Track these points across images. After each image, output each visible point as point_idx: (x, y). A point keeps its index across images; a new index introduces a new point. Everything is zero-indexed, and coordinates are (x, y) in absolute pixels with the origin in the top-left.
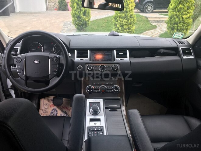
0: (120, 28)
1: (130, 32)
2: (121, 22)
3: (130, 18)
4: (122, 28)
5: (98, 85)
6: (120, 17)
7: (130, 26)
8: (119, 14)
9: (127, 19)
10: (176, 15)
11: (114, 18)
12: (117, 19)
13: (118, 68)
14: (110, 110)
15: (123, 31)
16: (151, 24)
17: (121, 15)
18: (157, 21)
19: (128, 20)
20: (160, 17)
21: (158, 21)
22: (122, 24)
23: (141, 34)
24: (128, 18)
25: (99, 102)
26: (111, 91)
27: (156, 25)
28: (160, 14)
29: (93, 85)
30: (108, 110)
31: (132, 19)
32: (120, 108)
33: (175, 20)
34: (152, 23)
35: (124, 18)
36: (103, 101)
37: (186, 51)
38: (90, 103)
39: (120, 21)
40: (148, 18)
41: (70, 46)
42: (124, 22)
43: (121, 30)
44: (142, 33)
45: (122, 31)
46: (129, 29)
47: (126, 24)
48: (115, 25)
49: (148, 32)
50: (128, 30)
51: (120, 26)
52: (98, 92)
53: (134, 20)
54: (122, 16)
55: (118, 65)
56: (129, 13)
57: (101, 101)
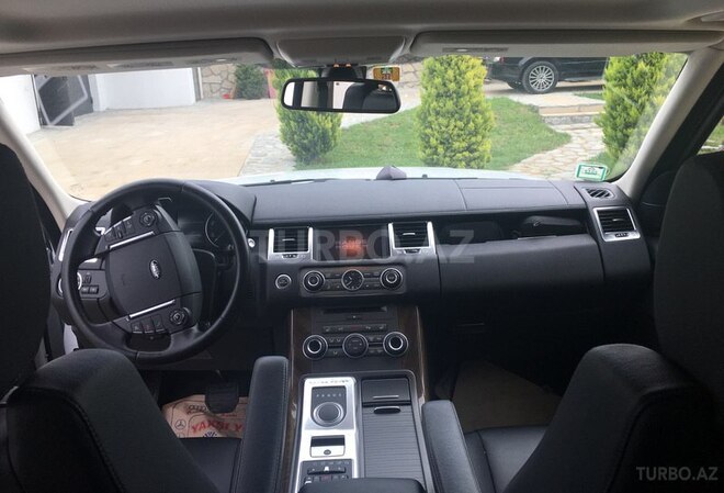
0: (441, 150)
1: (474, 159)
2: (444, 129)
3: (473, 116)
4: (448, 148)
5: (340, 332)
6: (438, 113)
7: (473, 139)
8: (435, 103)
9: (461, 119)
10: (631, 97)
11: (419, 116)
12: (429, 119)
13: (399, 277)
14: (377, 412)
15: (451, 157)
16: (551, 131)
17: (441, 104)
18: (571, 117)
19: (465, 120)
20: (580, 106)
21: (573, 120)
22: (446, 136)
23: (518, 165)
24: (466, 114)
25: (344, 387)
26: (380, 351)
27: (568, 132)
28: (580, 95)
29: (325, 334)
30: (371, 410)
31: (480, 117)
32: (409, 403)
33: (628, 114)
34: (552, 127)
35: (453, 116)
36: (357, 385)
37: (614, 220)
38: (313, 388)
39: (439, 125)
40: (540, 110)
41: (256, 216)
42: (452, 127)
43: (445, 156)
44: (519, 161)
45: (447, 159)
46: (471, 152)
47: (459, 136)
48: (423, 139)
49: (540, 158)
50: (467, 154)
51: (441, 143)
52: (342, 356)
53: (485, 122)
54: (444, 110)
55: (401, 268)
56: (467, 98)
57: (349, 383)
